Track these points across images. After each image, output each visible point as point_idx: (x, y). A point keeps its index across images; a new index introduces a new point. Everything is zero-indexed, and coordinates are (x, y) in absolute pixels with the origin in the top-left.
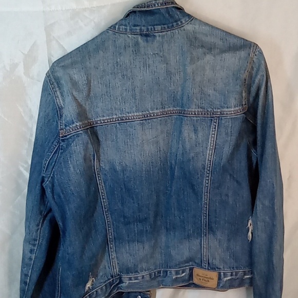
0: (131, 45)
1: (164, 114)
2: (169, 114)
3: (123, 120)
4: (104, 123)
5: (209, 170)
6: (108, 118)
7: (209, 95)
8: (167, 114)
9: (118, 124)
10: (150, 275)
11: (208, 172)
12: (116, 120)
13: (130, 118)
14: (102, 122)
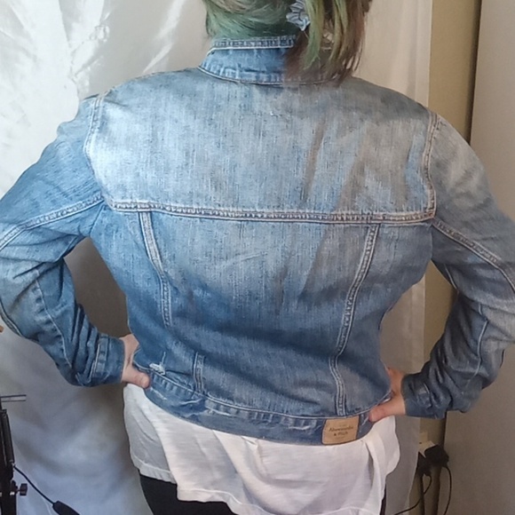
0: (238, 96)
1: (281, 218)
2: (289, 218)
3: (208, 214)
4: (175, 212)
5: (351, 301)
6: (183, 206)
7: (367, 188)
8: (285, 218)
9: (198, 219)
10: (251, 414)
11: (350, 303)
12: (196, 213)
13: (221, 214)
14: (173, 210)
